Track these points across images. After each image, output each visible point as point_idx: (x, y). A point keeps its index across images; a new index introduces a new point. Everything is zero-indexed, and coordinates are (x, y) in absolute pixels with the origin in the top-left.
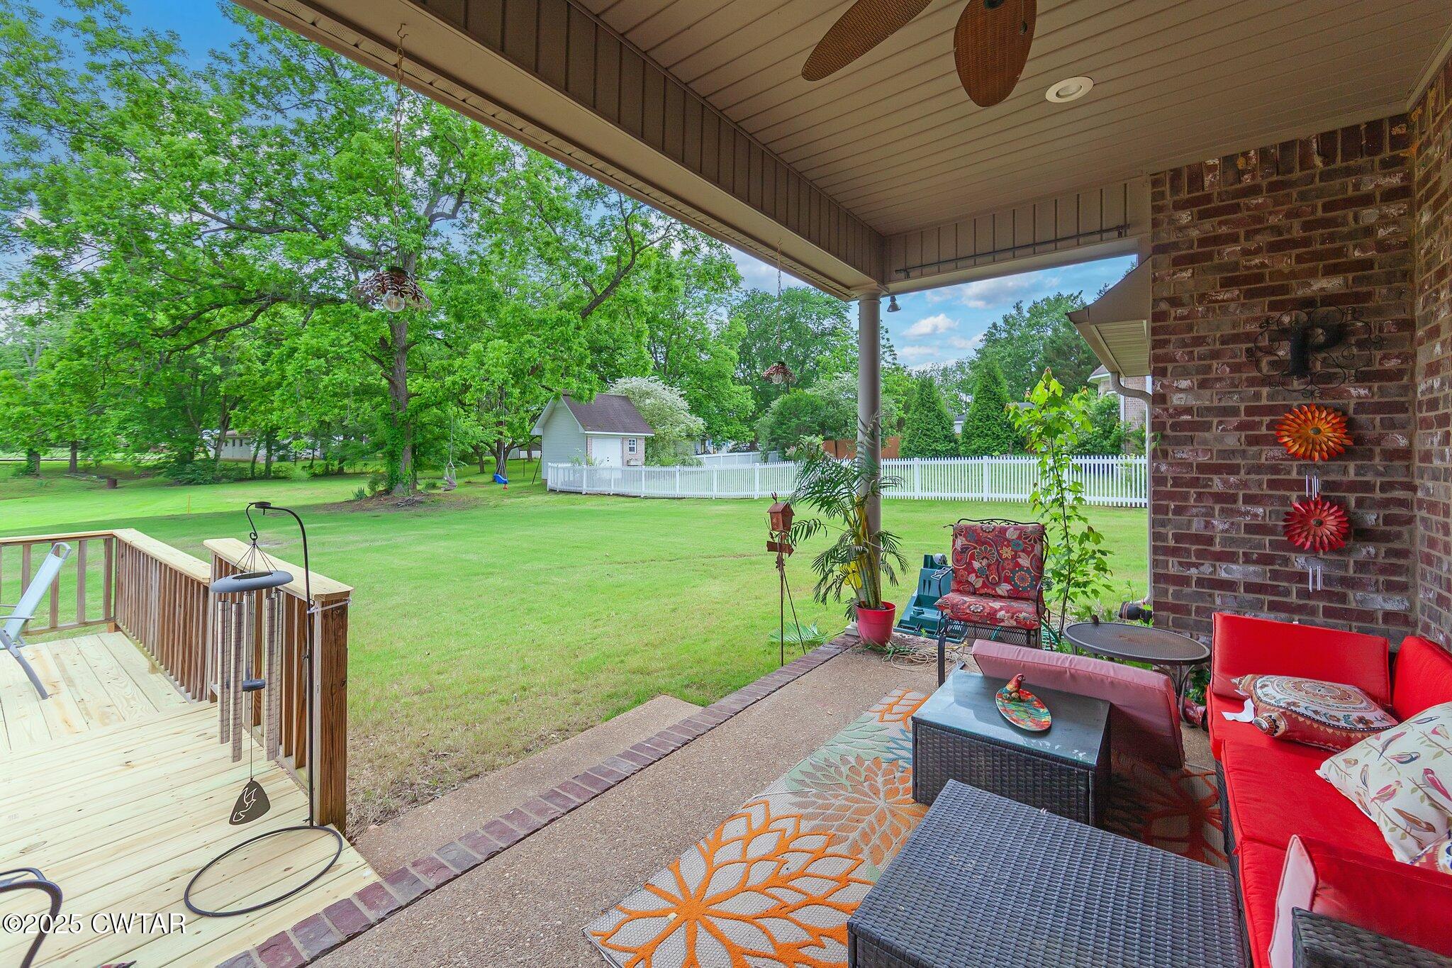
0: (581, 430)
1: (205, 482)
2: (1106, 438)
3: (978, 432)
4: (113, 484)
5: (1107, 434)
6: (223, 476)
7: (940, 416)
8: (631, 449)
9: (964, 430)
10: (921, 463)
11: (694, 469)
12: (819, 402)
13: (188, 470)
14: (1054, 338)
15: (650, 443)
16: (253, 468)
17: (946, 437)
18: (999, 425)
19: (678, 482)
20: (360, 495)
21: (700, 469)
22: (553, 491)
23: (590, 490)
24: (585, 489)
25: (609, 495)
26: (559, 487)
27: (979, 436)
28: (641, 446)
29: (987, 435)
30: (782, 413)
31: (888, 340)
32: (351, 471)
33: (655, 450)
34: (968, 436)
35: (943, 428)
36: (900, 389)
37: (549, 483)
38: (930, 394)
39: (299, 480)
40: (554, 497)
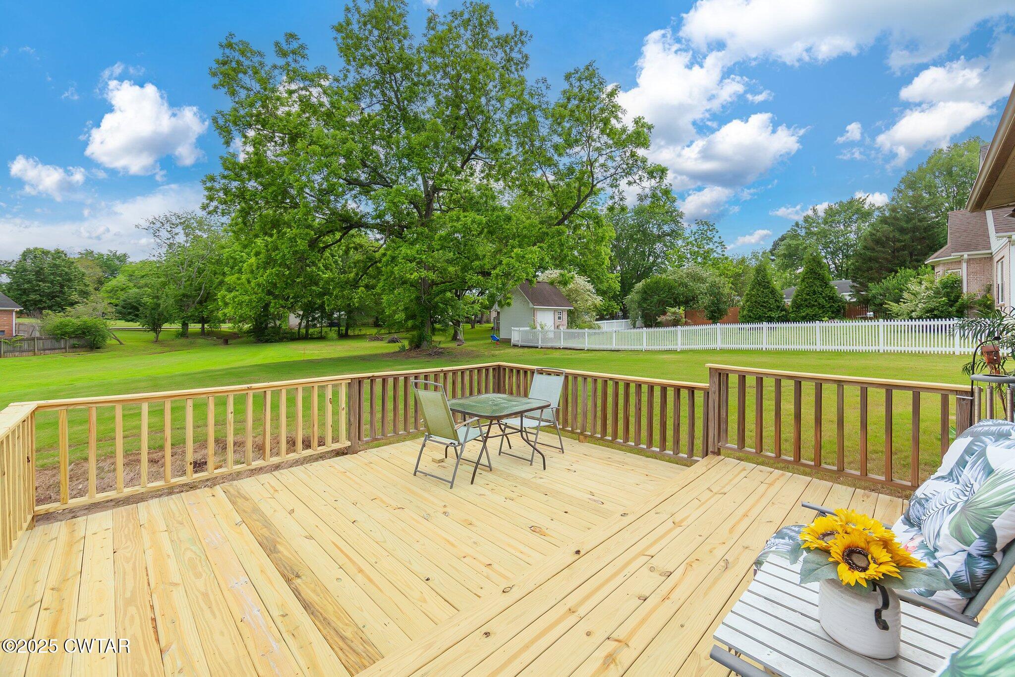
0: (531, 305)
1: (276, 341)
2: (951, 306)
3: (806, 303)
4: (226, 342)
5: (952, 303)
6: (285, 337)
7: (773, 292)
8: (559, 318)
9: (794, 302)
10: (768, 326)
11: (597, 331)
12: (673, 283)
13: (266, 334)
14: (874, 232)
15: (570, 313)
16: (299, 332)
17: (778, 307)
18: (823, 298)
19: (587, 339)
20: (403, 349)
21: (599, 331)
22: (515, 346)
23: (545, 345)
24: (540, 344)
25: (560, 348)
26: (520, 344)
27: (807, 306)
28: (565, 316)
29: (814, 305)
30: (645, 292)
31: (720, 237)
32: (352, 334)
33: (573, 319)
34: (797, 306)
35: (776, 301)
36: (730, 273)
37: (512, 341)
38: (765, 276)
39: (332, 340)
40: (516, 350)
